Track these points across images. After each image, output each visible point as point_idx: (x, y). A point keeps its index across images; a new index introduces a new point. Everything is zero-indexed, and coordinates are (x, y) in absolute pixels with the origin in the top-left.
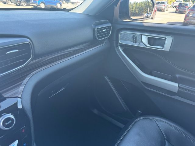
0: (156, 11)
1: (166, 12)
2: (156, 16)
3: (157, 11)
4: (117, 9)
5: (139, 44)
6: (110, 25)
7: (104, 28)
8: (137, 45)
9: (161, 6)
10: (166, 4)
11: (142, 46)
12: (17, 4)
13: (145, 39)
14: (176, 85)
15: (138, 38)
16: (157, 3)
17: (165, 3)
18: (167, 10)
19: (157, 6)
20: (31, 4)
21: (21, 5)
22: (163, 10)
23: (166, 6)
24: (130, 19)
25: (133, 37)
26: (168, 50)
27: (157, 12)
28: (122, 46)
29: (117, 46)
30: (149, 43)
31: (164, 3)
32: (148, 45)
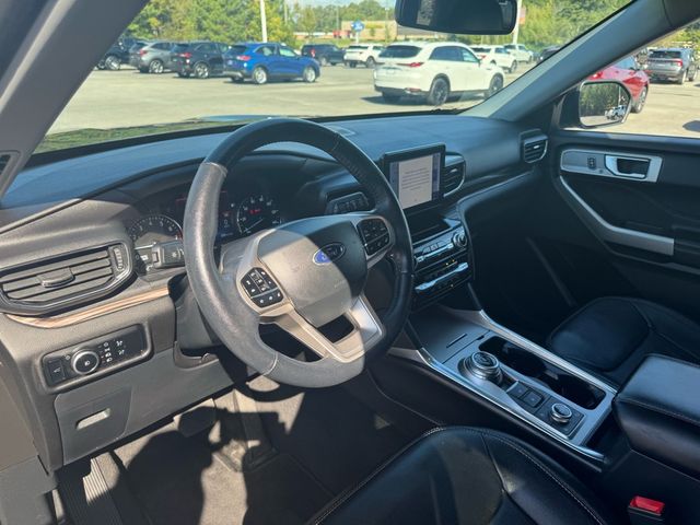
0: (646, 86)
1: (686, 85)
2: (647, 102)
3: (651, 82)
4: (558, 111)
5: (601, 172)
6: (545, 137)
7: (536, 144)
8: (596, 172)
9: (668, 66)
10: (687, 58)
11: (606, 174)
12: (180, 74)
13: (611, 162)
14: (672, 241)
15: (599, 161)
16: (651, 56)
17: (683, 53)
18: (691, 80)
19: (653, 64)
20: (225, 73)
21: (192, 75)
22: (674, 79)
23: (686, 64)
24: (581, 126)
25: (589, 160)
26: (655, 180)
27: (651, 86)
28: (567, 175)
29: (558, 176)
30: (620, 169)
31: (678, 54)
32: (617, 173)
